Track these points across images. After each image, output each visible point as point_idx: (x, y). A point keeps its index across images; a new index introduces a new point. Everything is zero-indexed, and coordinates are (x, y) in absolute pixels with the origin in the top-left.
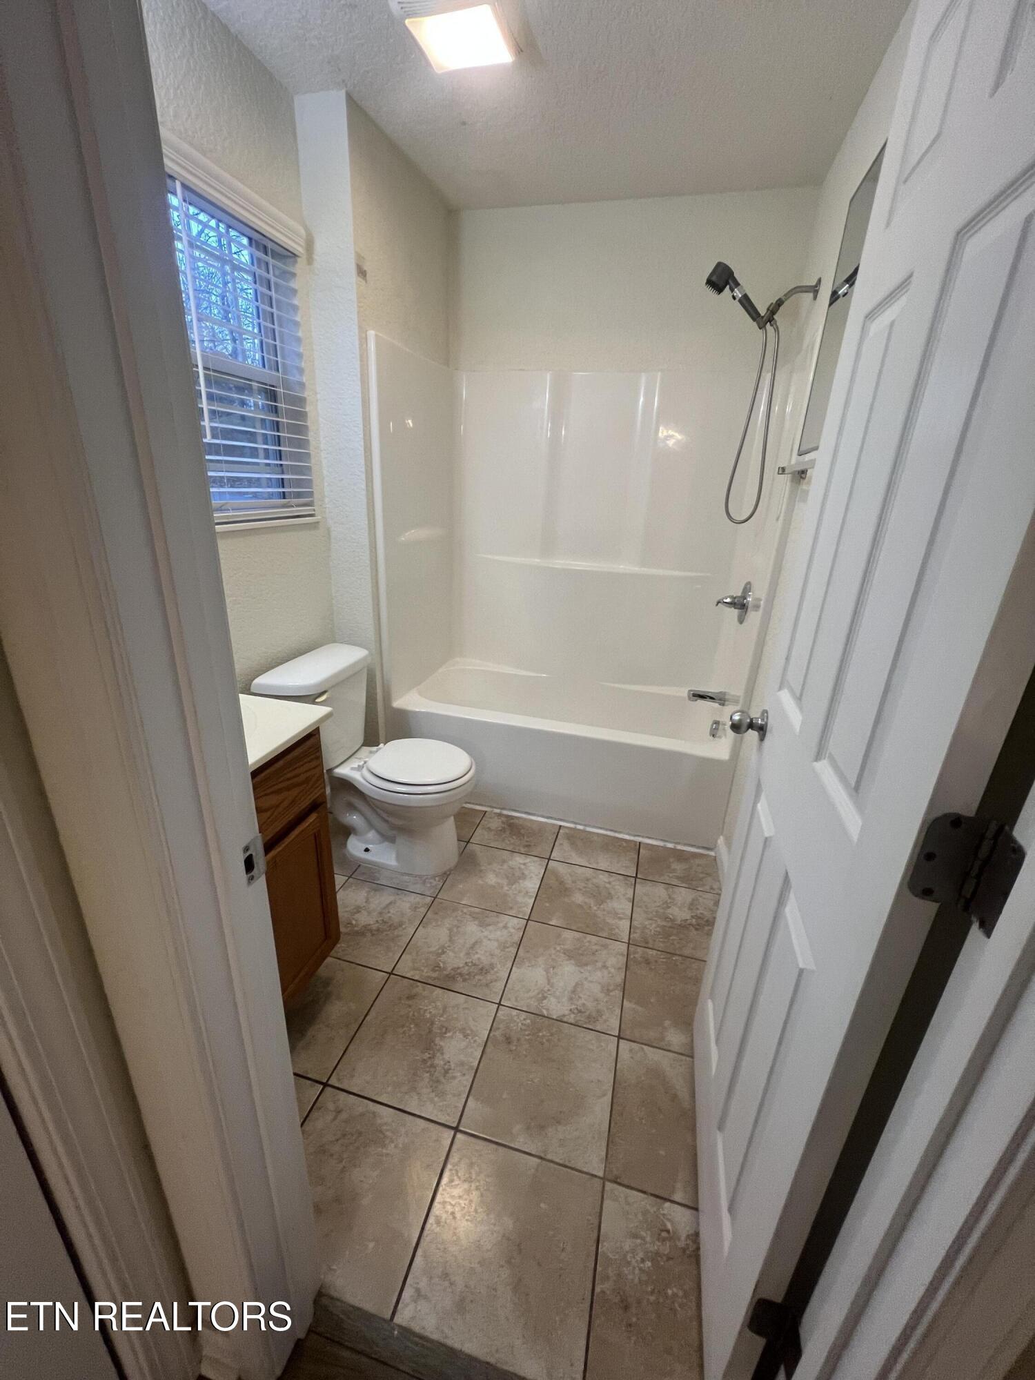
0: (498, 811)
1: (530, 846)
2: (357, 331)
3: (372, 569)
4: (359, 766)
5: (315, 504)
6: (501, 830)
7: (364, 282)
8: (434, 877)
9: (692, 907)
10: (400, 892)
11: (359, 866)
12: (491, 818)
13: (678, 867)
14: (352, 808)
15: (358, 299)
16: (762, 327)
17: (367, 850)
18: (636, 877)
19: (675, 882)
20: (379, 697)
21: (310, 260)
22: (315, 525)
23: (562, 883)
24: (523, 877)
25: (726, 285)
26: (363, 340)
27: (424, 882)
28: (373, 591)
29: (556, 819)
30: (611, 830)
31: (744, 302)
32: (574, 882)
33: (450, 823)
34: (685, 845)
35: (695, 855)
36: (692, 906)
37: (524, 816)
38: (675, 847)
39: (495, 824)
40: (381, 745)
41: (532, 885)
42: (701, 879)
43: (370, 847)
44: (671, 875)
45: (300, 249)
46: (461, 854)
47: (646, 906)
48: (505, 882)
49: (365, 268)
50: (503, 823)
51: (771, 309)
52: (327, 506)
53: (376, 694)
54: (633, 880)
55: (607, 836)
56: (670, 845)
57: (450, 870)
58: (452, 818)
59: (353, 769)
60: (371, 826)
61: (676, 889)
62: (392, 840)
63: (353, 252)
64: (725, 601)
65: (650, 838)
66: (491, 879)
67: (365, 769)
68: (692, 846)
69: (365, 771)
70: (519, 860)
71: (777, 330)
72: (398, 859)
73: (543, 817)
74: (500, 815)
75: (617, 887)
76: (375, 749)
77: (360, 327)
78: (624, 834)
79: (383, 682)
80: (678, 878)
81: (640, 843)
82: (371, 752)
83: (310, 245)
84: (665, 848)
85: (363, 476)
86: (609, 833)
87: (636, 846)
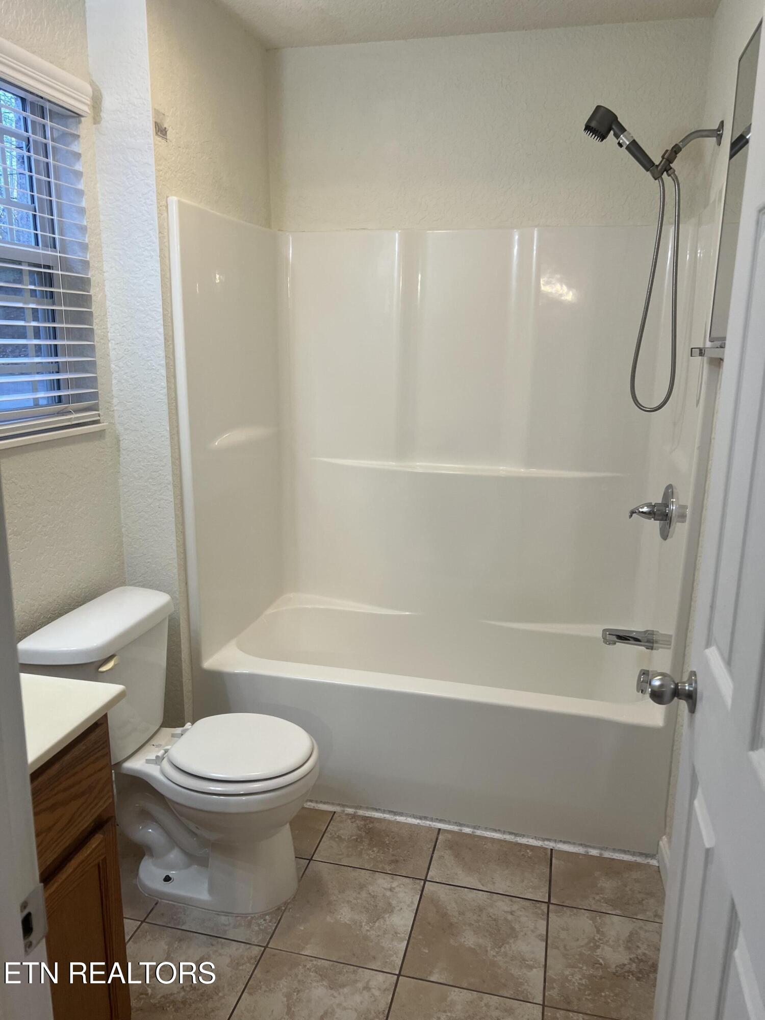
0: (350, 811)
1: (397, 861)
2: (155, 198)
3: (174, 486)
4: (157, 757)
5: (100, 407)
6: (356, 840)
7: (163, 141)
8: (263, 916)
9: (630, 945)
10: (214, 941)
11: (156, 904)
12: (341, 822)
13: (608, 885)
14: (146, 816)
15: (156, 161)
16: (657, 177)
17: (167, 879)
18: (549, 903)
19: (605, 908)
20: (185, 655)
21: (97, 120)
22: (101, 434)
23: (444, 915)
24: (390, 909)
25: (608, 132)
26: (163, 208)
27: (249, 925)
28: (176, 515)
29: (432, 820)
30: (511, 833)
31: (633, 149)
32: (462, 913)
33: (285, 833)
34: (614, 850)
35: (631, 866)
36: (630, 942)
37: (387, 816)
38: (601, 854)
39: (348, 830)
40: (188, 725)
41: (402, 920)
42: (640, 903)
43: (172, 873)
44: (597, 898)
45: (86, 108)
46: (300, 879)
47: (565, 947)
48: (363, 918)
49: (166, 125)
50: (359, 829)
51: (666, 157)
52: (115, 408)
53: (180, 652)
54: (544, 907)
55: (505, 841)
56: (594, 852)
57: (286, 904)
58: (288, 826)
59: (148, 761)
60: (174, 842)
61: (607, 919)
62: (203, 862)
63: (151, 109)
64: (641, 510)
65: (564, 842)
66: (345, 914)
67: (165, 761)
68: (625, 852)
69: (165, 764)
70: (382, 883)
71: (676, 180)
72: (211, 890)
73: (415, 817)
74: (354, 817)
75: (523, 919)
76: (178, 730)
77: (159, 194)
78: (528, 837)
79: (190, 636)
80: (607, 901)
81: (552, 850)
82: (173, 736)
83: (97, 102)
84: (587, 856)
85: (163, 372)
86: (508, 838)
87: (546, 854)
